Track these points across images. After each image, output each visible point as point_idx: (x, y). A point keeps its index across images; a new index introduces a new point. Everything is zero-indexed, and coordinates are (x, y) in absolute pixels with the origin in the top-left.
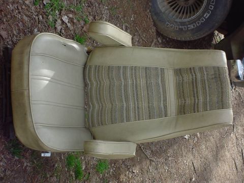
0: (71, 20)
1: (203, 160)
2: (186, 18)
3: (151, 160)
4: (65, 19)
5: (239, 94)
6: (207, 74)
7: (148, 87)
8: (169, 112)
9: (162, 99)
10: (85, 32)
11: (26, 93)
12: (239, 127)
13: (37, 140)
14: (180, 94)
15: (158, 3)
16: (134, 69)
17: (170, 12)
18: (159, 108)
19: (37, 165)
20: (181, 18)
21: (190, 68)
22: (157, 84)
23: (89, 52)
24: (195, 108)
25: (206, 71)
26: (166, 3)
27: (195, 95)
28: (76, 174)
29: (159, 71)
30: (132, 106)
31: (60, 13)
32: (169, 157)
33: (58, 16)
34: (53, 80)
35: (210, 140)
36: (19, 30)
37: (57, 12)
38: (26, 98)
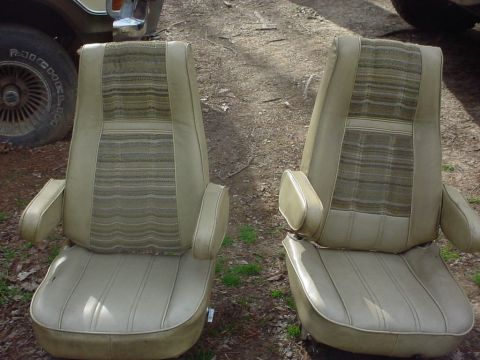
0: (26, 267)
1: (261, 87)
2: (45, 96)
3: (251, 164)
4: (22, 276)
5: (175, 26)
6: (114, 72)
7: (126, 160)
8: (166, 133)
9: (145, 141)
10: (46, 248)
11: (114, 340)
12: (224, 30)
13: (185, 328)
14: (141, 113)
15: (20, 134)
16: (99, 178)
17: (35, 117)
18: (159, 146)
19: (230, 328)
20: (46, 103)
21: (104, 96)
22: (123, 146)
23: (71, 244)
24: (162, 94)
25: (109, 73)
26: (22, 124)
27: (143, 93)
28: (251, 275)
29: (106, 141)
30: (153, 186)
31: (13, 283)
32: (250, 136)
33: (17, 286)
34: (102, 299)
35: (236, 75)
36: (28, 346)
37: (10, 288)
38: (123, 340)
